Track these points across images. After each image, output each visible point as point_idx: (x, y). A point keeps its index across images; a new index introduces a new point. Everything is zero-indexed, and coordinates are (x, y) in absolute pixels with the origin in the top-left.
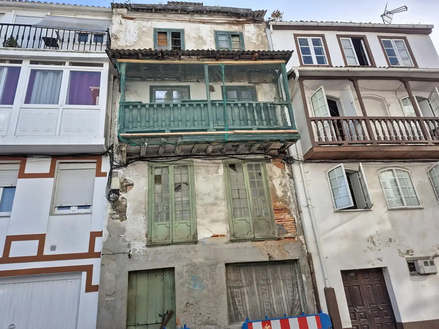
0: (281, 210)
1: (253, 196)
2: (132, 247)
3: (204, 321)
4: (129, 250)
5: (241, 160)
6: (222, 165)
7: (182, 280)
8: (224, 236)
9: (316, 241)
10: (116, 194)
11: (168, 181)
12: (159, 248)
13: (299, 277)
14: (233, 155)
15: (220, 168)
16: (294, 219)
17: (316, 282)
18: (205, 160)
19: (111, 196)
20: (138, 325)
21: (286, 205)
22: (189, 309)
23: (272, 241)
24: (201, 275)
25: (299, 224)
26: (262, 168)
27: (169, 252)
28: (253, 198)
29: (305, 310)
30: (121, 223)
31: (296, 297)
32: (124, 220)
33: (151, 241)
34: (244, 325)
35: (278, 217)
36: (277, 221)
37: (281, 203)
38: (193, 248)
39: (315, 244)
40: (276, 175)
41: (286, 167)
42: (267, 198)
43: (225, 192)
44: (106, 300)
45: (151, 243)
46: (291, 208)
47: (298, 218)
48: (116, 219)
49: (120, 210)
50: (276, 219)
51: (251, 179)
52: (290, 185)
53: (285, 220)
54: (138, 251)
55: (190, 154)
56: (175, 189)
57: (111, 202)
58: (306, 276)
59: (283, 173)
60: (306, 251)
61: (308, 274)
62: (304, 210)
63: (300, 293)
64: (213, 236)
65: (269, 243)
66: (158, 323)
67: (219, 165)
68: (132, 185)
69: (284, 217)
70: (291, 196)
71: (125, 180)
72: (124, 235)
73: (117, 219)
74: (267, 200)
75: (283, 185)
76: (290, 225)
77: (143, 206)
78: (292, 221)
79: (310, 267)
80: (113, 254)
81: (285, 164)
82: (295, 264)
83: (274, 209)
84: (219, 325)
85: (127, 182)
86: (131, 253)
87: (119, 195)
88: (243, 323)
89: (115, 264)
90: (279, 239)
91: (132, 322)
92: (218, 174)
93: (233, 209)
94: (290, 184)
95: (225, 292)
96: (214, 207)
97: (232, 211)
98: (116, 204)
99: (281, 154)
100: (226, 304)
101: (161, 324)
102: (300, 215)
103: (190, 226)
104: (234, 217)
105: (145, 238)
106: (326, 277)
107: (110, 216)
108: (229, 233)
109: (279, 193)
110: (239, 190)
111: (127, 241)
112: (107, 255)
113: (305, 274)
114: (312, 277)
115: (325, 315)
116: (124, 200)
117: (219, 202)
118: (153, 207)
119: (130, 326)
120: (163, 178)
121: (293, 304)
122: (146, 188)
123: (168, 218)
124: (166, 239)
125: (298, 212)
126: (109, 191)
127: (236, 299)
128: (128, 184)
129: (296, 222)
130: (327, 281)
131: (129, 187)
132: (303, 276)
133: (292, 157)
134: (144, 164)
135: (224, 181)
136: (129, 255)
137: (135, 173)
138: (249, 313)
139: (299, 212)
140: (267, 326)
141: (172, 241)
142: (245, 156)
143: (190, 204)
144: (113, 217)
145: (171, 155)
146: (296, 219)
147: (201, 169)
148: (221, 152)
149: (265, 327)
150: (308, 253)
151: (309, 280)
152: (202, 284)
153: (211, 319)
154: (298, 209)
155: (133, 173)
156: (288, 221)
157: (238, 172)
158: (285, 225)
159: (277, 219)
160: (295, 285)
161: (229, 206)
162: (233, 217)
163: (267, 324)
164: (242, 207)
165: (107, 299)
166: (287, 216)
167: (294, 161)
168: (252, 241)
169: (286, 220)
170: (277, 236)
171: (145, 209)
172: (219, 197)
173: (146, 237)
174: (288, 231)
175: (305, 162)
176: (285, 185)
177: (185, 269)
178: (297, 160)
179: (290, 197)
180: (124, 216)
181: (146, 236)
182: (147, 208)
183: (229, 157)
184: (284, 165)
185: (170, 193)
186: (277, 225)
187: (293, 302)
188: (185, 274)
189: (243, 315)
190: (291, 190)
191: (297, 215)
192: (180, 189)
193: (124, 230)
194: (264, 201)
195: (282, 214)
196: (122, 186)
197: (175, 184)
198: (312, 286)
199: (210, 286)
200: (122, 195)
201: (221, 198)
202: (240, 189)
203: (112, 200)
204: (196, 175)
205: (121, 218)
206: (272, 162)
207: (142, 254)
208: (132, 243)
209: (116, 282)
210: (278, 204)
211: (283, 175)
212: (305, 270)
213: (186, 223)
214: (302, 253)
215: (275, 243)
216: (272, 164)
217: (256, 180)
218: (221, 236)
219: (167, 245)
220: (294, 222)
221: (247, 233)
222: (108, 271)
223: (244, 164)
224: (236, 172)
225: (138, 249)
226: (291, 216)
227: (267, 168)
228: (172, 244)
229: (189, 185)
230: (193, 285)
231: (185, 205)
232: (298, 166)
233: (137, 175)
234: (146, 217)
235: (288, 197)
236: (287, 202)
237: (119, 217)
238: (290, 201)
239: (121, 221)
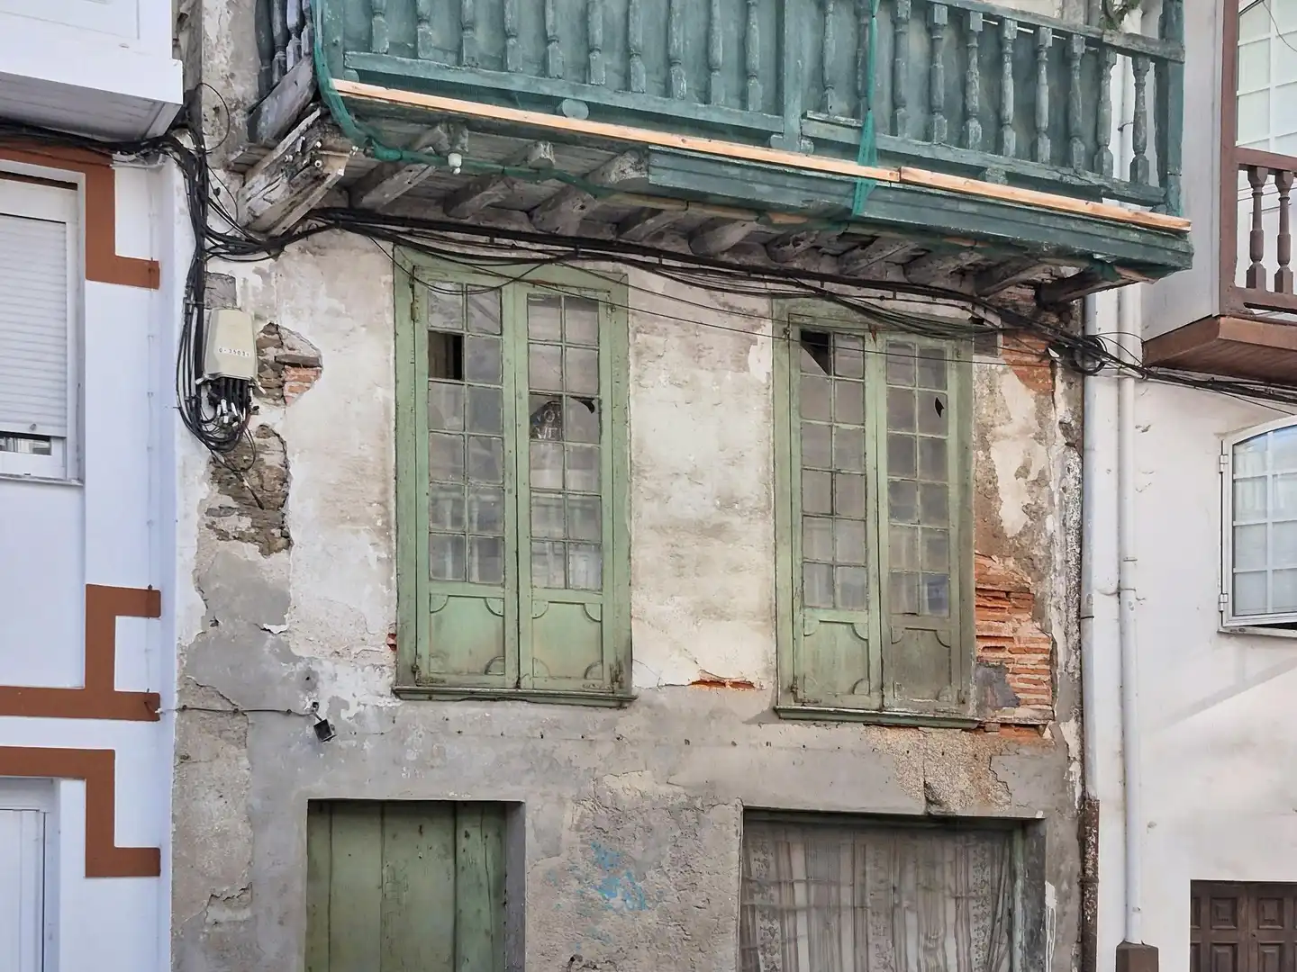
0: (1003, 595)
1: (896, 512)
2: (325, 693)
4: (309, 705)
5: (858, 317)
6: (767, 327)
7: (555, 862)
8: (750, 685)
9: (1124, 755)
11: (498, 374)
12: (454, 710)
13: (1024, 892)
14: (823, 278)
15: (755, 342)
16: (1055, 643)
17: (1095, 916)
18: (687, 287)
21: (1029, 575)
23: (950, 732)
24: (636, 849)
26: (952, 377)
27: (497, 732)
28: (895, 521)
30: (264, 561)
32: (279, 550)
33: (414, 670)
35: (990, 628)
36: (981, 644)
37: (1011, 562)
38: (611, 726)
39: (1118, 761)
40: (1009, 420)
41: (1060, 387)
42: (953, 532)
43: (771, 476)
44: (208, 920)
45: (417, 682)
46: (1047, 590)
47: (1072, 640)
48: (235, 538)
49: (258, 495)
50: (977, 637)
51: (897, 427)
52: (1063, 484)
53: (1017, 645)
54: (352, 713)
55: (612, 237)
56: (533, 419)
57: (214, 448)
58: (1058, 891)
59: (1041, 416)
60: (1078, 794)
61: (1070, 884)
62: (1102, 608)
63: (1018, 953)
64: (702, 682)
65: (937, 738)
67: (754, 327)
69: (1015, 630)
70: (1059, 537)
71: (273, 328)
72: (283, 628)
73: (241, 537)
74: (954, 545)
75: (1033, 476)
76: (1035, 671)
77: (376, 488)
78: (1043, 651)
79: (1083, 858)
80: (235, 711)
81: (1059, 372)
82: (1015, 838)
83: (977, 589)
85: (281, 345)
86: (324, 716)
89: (245, 762)
90: (981, 727)
92: (746, 374)
93: (799, 562)
94: (1063, 477)
95: (733, 926)
96: (716, 543)
97: (797, 577)
99: (1044, 315)
102: (1079, 630)
103: (601, 622)
104: (803, 606)
105: (389, 653)
106: (1135, 902)
107: (209, 519)
108: (772, 679)
109: (1011, 516)
110: (834, 473)
111: (300, 659)
112: (202, 714)
113: (1056, 881)
114: (1083, 895)
116: (273, 441)
117: (736, 521)
118: (425, 501)
120: (469, 355)
122: (385, 394)
124: (486, 672)
125: (1073, 615)
128: (286, 356)
129: (1061, 658)
130: (1134, 917)
131: (292, 371)
132: (1050, 889)
133: (1094, 338)
134: (372, 255)
135: (772, 416)
137: (324, 302)
139: (1079, 617)
141: (518, 682)
142: (882, 298)
143: (604, 510)
144: (221, 526)
145: (514, 227)
146: (1060, 648)
147: (665, 333)
148: (769, 253)
150: (1083, 798)
151: (1068, 910)
152: (639, 884)
154: (1079, 601)
155: (314, 295)
156: (1027, 651)
157: (841, 378)
158: (1010, 666)
159: (983, 637)
161: (784, 549)
162: (797, 604)
164: (840, 560)
165: (215, 913)
166: (1027, 629)
167: (1102, 364)
168: (869, 724)
169: (1022, 646)
170: (971, 712)
171: (382, 510)
172: (740, 494)
173: (393, 647)
174: (1018, 695)
175: (1150, 375)
176: (1041, 481)
177: (570, 815)
178: (1115, 360)
179: (1052, 541)
180: (273, 531)
181: (392, 642)
182: (393, 504)
183: (804, 286)
184: (1053, 376)
185: (509, 445)
186: (981, 662)
188: (569, 837)
190: (1061, 510)
191: (1067, 628)
193: (280, 602)
195: (1007, 614)
197: (531, 394)
198: (1074, 933)
199: (672, 896)
200: (266, 413)
201: (750, 504)
202: (838, 471)
204: (637, 362)
205: (263, 539)
206: (1003, 353)
207: (373, 725)
208: (325, 668)
209: (252, 841)
210: (995, 565)
211: (1041, 424)
212: (1062, 867)
213: (583, 604)
214: (1061, 796)
215: (961, 742)
216: (1000, 360)
217: (918, 433)
218: (736, 685)
219: (494, 700)
220: (1048, 656)
221: (851, 686)
222: (210, 787)
223: (875, 340)
224: (832, 377)
225: (353, 703)
226: (1042, 631)
227: (975, 378)
228: (517, 695)
229: (600, 413)
230: (600, 889)
231: (577, 512)
232: (1113, 390)
233: (338, 314)
234: (390, 547)
235: (1044, 541)
236: (1036, 561)
237: (253, 531)
238: (1050, 558)
239: (261, 551)
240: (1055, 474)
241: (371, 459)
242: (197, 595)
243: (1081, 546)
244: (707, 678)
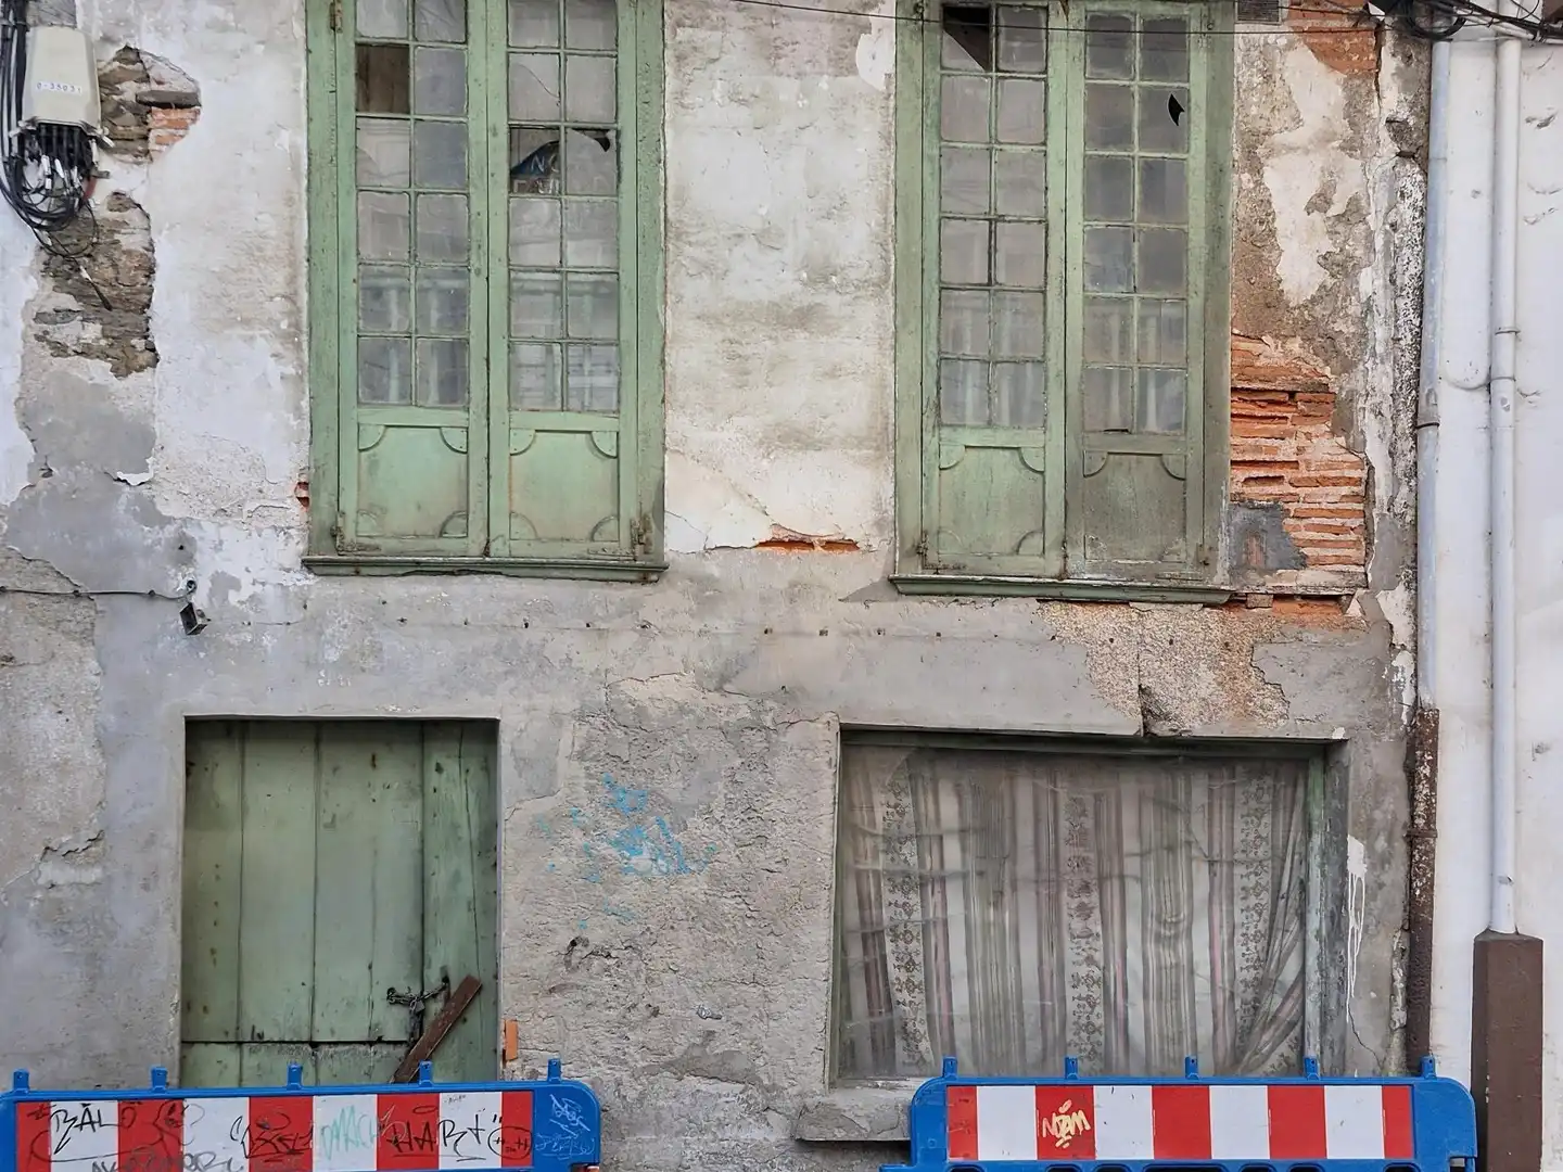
0: (1285, 397)
1: (1098, 276)
2: (205, 568)
3: (678, 1051)
4: (183, 585)
6: (888, 5)
7: (547, 804)
8: (851, 545)
9: (1490, 638)
10: (68, 166)
11: (460, 102)
12: (395, 590)
13: (1324, 854)
15: (867, 29)
16: (1371, 468)
17: (1429, 888)
19: (35, 174)
20: (259, 1039)
21: (1327, 362)
22: (578, 978)
23: (1183, 609)
24: (672, 787)
25: (1398, 509)
26: (1199, 62)
27: (459, 620)
28: (1093, 291)
29: (1327, 1051)
30: (118, 385)
31: (1279, 968)
32: (141, 369)
33: (334, 533)
34: (921, 1094)
35: (1258, 449)
36: (1241, 474)
37: (1295, 346)
38: (632, 608)
39: (1482, 650)
40: (1297, 120)
41: (1390, 63)
42: (1196, 302)
43: (890, 231)
44: (41, 881)
45: (339, 550)
46: (1360, 386)
47: (1401, 464)
48: (77, 353)
49: (105, 291)
50: (1233, 463)
51: (1101, 145)
52: (1392, 218)
53: (1303, 473)
54: (245, 594)
56: (515, 173)
57: (39, 227)
58: (1370, 849)
59: (1354, 111)
60: (1407, 697)
61: (1390, 840)
62: (1456, 411)
63: (1314, 947)
64: (775, 542)
65: (1159, 620)
66: (380, 1041)
67: (866, 5)
68: (186, 102)
69: (1300, 450)
71: (130, 55)
72: (144, 477)
73: (86, 351)
74: (1195, 324)
75: (1334, 211)
76: (1333, 513)
77: (278, 279)
78: (1350, 481)
79: (1412, 799)
80: (77, 594)
81: (1389, 39)
82: (1312, 768)
83: (1234, 390)
84: (766, 1082)
85: (147, 79)
86: (199, 601)
87: (88, 171)
88: (915, 1084)
89: (93, 664)
90: (1236, 601)
91: (215, 1020)
92: (851, 79)
93: (933, 361)
94: (1392, 206)
95: (825, 898)
96: (801, 335)
97: (930, 382)
98: (71, 236)
100: (821, 966)
101: (401, 1051)
102: (1415, 448)
103: (617, 457)
104: (940, 425)
105: (296, 509)
106: (1507, 868)
107: (40, 327)
108: (889, 533)
109: (1298, 271)
110: (994, 221)
111: (170, 520)
112: (33, 600)
113: (1367, 836)
114: (1412, 856)
115: (1451, 1086)
116: (132, 215)
117: (833, 301)
118: (351, 291)
119: (207, 1043)
120: (418, 75)
121: (1255, 1008)
122: (294, 139)
123: (454, 388)
124: (442, 532)
125: (1405, 422)
126: (15, 131)
127: (889, 947)
128: (152, 93)
129: (1381, 491)
130: (1506, 893)
131: (159, 114)
132: (1355, 848)
135: (893, 140)
136: (189, 614)
137: (204, 11)
138: (962, 1032)
139: (1415, 427)
140: (1069, 1113)
141: (487, 547)
143: (624, 293)
144: (57, 337)
146: (1381, 475)
147: (723, 25)
149: (1056, 1119)
150: (1416, 704)
151: (1386, 878)
152: (674, 836)
153: (718, 1047)
154: (1416, 401)
156: (1320, 482)
157: (1008, 75)
158: (1292, 507)
159: (1244, 463)
160: (1287, 903)
161: (910, 342)
162: (929, 421)
163: (1068, 1105)
164: (1005, 352)
165: (51, 871)
166: (1323, 447)
167: (1462, 21)
168: (1043, 600)
169: (1313, 474)
170: (1220, 578)
171: (288, 306)
172: (841, 261)
173: (304, 501)
174: (1305, 551)
176: (1354, 213)
177: (569, 738)
178: (1485, 13)
179: (1368, 308)
180: (134, 341)
181: (304, 494)
182: (305, 296)
184: (1378, 48)
185: (478, 204)
186: (1240, 501)
187: (1256, 1000)
188: (568, 769)
189: (924, 1045)
190: (1387, 255)
191: (1393, 445)
192: (548, 172)
193: (140, 442)
194: (1174, 331)
195: (1289, 426)
196: (110, 108)
197: (511, 128)
198: (1398, 916)
199: (728, 859)
200: (116, 173)
201: (853, 275)
202: (1001, 218)
203: (43, 208)
204: (678, 70)
205: (117, 352)
206: (1289, 17)
207: (275, 610)
208: (205, 533)
209: (105, 775)
210: (1269, 351)
211: (1352, 124)
212: (1378, 815)
213: (590, 432)
214: (1378, 705)
215: (1200, 625)
216: (1285, 28)
217: (1137, 152)
218: (830, 545)
219: (452, 573)
220: (1360, 489)
221: (1014, 543)
222: (45, 700)
223: (1066, 12)
224: (994, 74)
225: (245, 580)
226: (1349, 450)
227: (1238, 59)
228: (486, 566)
229: (618, 152)
230: (617, 843)
231: (587, 299)
232: (1487, 63)
233: (224, 28)
234: (299, 359)
235: (1354, 309)
236: (1341, 343)
237: (103, 342)
238: (1364, 335)
239: (115, 371)
240: (1378, 202)
241: (273, 233)
242: (23, 434)
243: (1421, 316)
244: (782, 535)
